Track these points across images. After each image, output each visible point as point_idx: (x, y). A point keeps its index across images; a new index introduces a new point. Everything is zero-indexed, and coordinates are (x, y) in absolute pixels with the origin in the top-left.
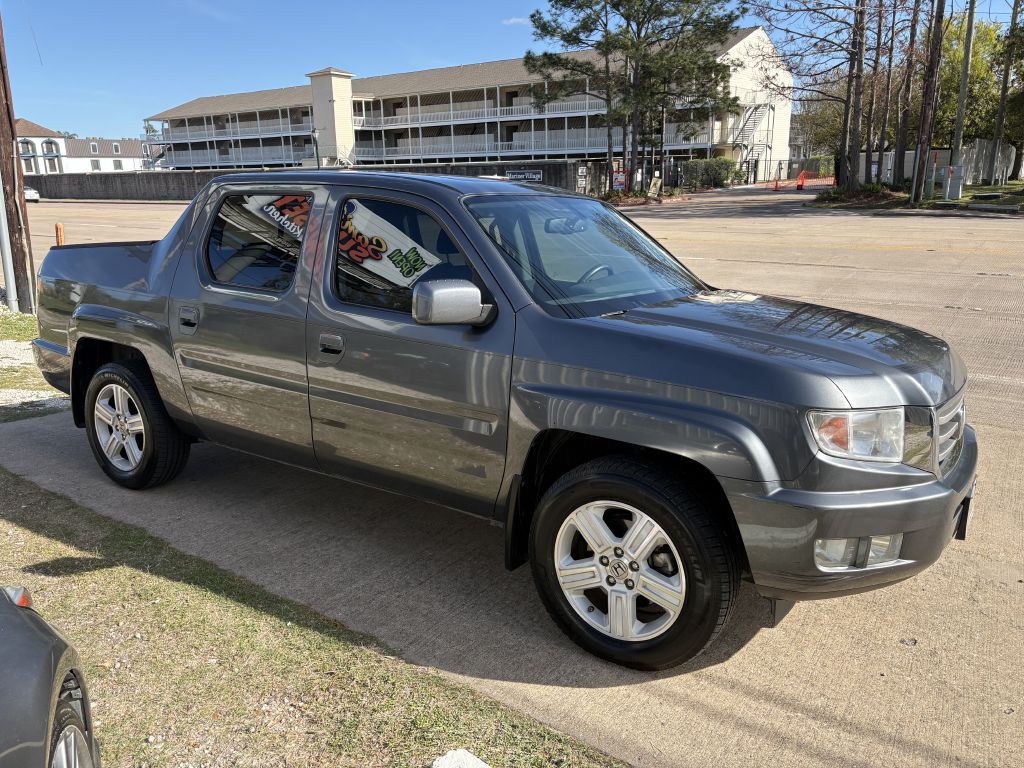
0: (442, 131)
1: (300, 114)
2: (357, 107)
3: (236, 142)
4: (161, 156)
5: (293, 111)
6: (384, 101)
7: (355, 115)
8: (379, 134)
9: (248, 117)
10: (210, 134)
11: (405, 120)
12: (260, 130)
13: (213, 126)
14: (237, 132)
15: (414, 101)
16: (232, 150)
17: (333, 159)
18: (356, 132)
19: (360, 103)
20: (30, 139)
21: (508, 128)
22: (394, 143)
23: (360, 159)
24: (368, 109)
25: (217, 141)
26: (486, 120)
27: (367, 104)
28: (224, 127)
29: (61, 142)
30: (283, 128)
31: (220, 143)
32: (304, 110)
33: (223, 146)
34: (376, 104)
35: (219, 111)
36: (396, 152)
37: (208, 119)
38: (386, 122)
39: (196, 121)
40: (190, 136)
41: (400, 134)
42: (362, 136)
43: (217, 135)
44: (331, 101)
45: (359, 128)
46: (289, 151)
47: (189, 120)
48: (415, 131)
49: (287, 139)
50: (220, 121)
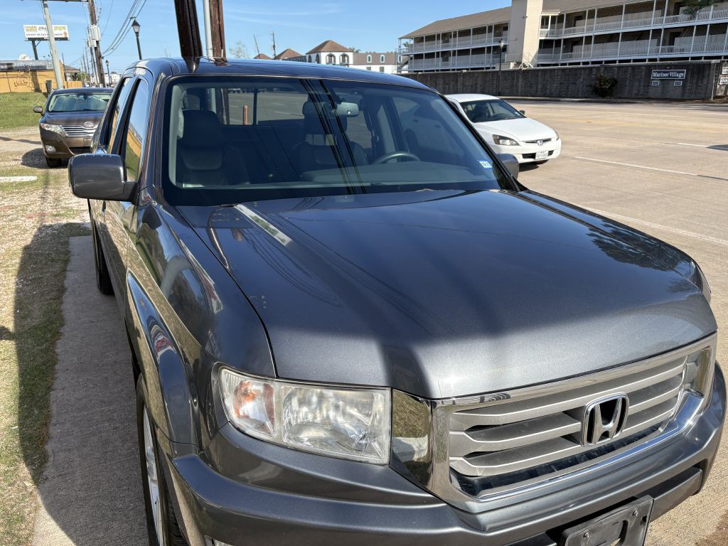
0: (612, 38)
1: (501, 29)
2: (544, 21)
3: (454, 52)
4: (406, 63)
5: (497, 27)
6: (568, 15)
7: (542, 28)
8: (558, 42)
9: (464, 33)
10: (438, 47)
11: (581, 30)
12: (472, 43)
13: (441, 41)
14: (457, 45)
15: (591, 14)
16: (451, 58)
17: (519, 63)
18: (541, 41)
19: (547, 17)
20: (333, 53)
21: (671, 33)
22: (570, 50)
23: (540, 63)
24: (553, 22)
25: (442, 52)
26: (652, 27)
27: (553, 18)
28: (448, 42)
29: (350, 55)
30: (488, 41)
31: (444, 53)
32: (505, 26)
33: (445, 55)
34: (561, 18)
35: (446, 30)
36: (571, 57)
37: (439, 35)
38: (566, 32)
39: (430, 38)
40: (425, 48)
41: (577, 41)
42: (545, 45)
43: (443, 47)
44: (525, 17)
45: (543, 38)
46: (489, 57)
47: (427, 37)
48: (589, 39)
49: (489, 48)
50: (446, 37)
